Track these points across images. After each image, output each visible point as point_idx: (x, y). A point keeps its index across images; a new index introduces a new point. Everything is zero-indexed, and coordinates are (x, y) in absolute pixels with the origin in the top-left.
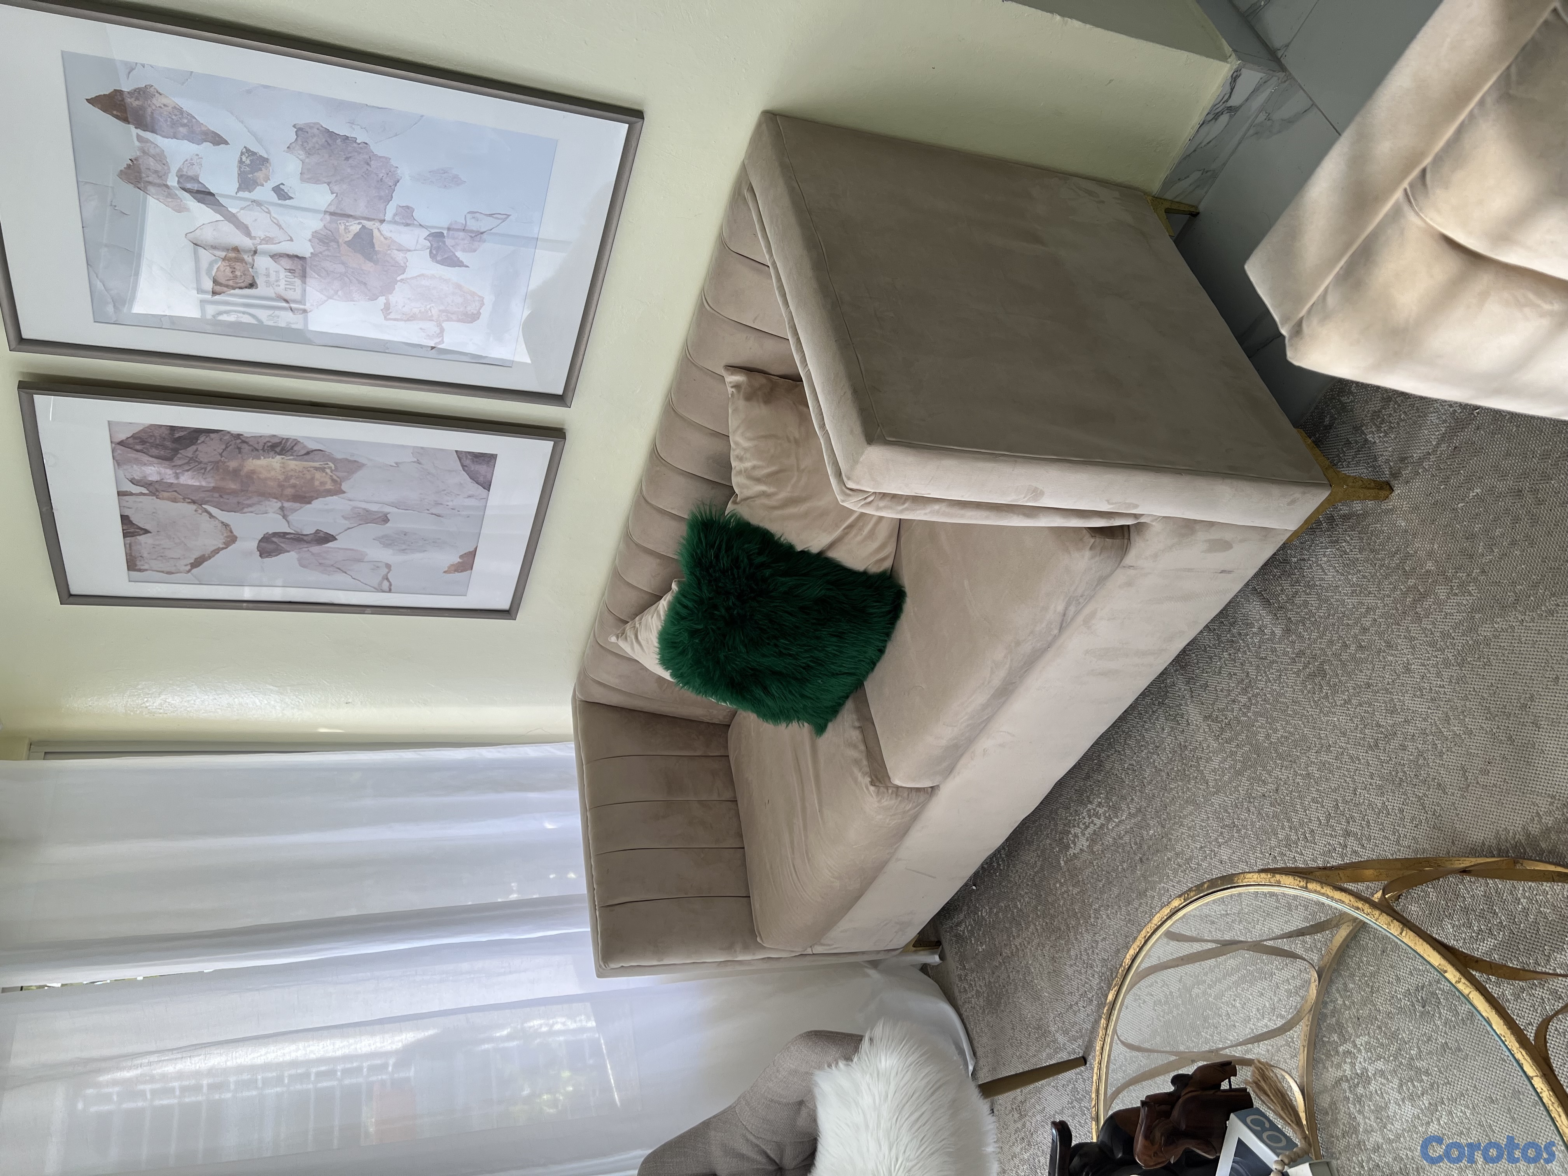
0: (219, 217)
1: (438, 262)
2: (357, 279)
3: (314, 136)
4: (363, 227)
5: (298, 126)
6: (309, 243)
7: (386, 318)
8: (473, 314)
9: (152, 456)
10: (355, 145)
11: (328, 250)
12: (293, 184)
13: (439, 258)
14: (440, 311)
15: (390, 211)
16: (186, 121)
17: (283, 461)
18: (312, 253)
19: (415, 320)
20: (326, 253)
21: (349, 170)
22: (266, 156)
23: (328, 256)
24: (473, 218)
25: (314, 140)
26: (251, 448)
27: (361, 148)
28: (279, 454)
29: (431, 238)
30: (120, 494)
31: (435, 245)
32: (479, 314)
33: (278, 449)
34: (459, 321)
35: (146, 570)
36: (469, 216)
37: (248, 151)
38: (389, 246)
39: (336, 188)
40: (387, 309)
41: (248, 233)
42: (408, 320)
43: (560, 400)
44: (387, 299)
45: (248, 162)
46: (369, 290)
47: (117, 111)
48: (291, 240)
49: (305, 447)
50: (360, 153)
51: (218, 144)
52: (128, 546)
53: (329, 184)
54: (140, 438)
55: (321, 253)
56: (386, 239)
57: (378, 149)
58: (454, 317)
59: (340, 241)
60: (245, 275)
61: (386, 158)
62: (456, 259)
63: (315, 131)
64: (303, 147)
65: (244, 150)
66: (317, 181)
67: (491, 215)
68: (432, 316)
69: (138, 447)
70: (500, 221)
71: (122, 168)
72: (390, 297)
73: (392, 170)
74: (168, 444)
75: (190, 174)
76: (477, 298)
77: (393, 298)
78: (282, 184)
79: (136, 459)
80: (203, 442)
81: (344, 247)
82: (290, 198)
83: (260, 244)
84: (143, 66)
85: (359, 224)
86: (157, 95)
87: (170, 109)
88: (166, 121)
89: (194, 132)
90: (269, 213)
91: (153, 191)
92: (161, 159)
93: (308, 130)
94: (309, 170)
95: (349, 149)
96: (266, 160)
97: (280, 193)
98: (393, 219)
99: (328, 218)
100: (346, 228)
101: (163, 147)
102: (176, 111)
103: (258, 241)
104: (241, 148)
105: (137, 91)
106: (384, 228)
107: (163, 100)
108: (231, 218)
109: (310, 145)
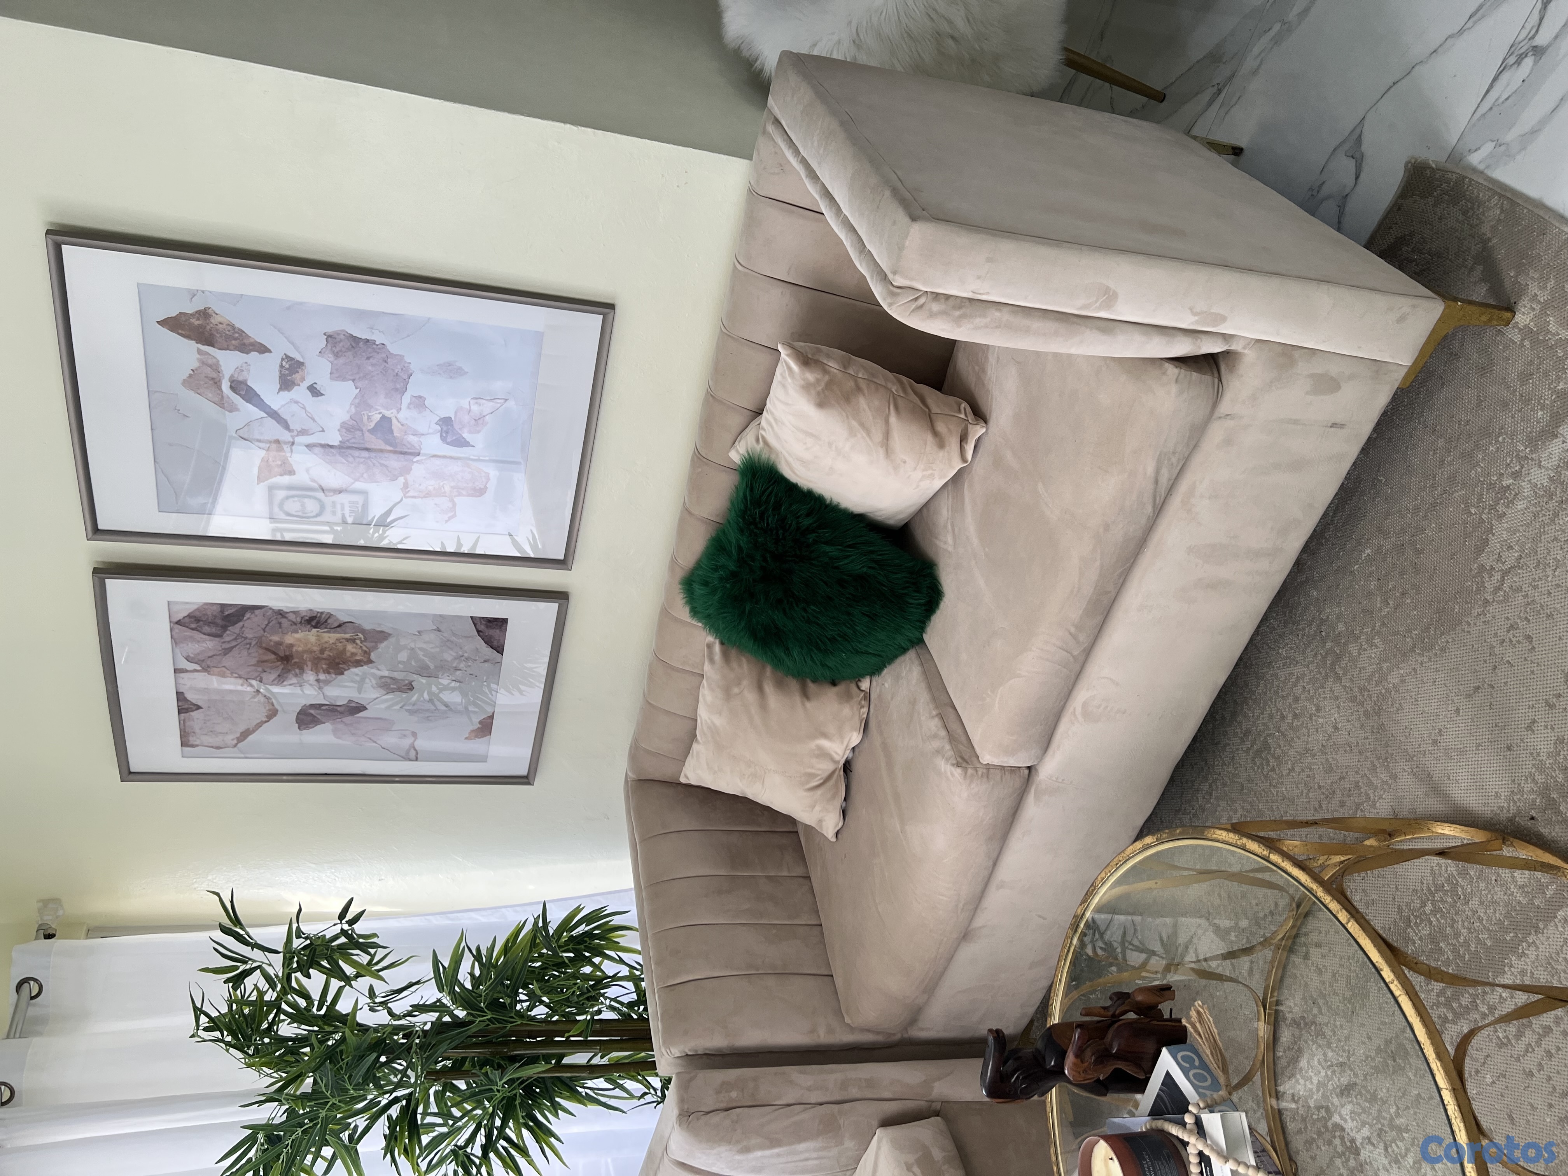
0: (263, 414)
1: (448, 444)
2: (379, 462)
3: (341, 341)
4: (384, 416)
5: (328, 334)
6: (338, 433)
7: (405, 496)
8: (481, 489)
9: (205, 634)
10: (375, 346)
11: (354, 438)
12: (323, 381)
13: (449, 440)
14: (452, 487)
15: (406, 399)
16: (237, 335)
17: (319, 634)
18: (340, 442)
19: (430, 496)
20: (353, 440)
21: (370, 368)
22: (301, 360)
23: (354, 443)
24: (476, 403)
25: (341, 344)
26: (290, 623)
27: (379, 349)
28: (315, 627)
29: (441, 423)
30: (177, 671)
31: (444, 429)
32: (486, 488)
33: (314, 623)
34: (468, 495)
35: (197, 746)
36: (473, 402)
37: (288, 358)
38: (406, 431)
39: (359, 384)
40: (406, 486)
41: (286, 426)
42: (425, 497)
43: (563, 564)
44: (406, 479)
45: (287, 366)
46: (390, 472)
47: (182, 330)
48: (323, 431)
49: (337, 619)
50: (378, 353)
51: (263, 352)
52: (182, 722)
53: (353, 380)
54: (195, 617)
55: (347, 441)
56: (403, 425)
57: (393, 348)
58: (464, 492)
59: (364, 429)
60: (284, 463)
61: (401, 356)
62: (463, 440)
63: (342, 337)
64: (332, 351)
65: (284, 357)
67: (491, 400)
68: (445, 492)
69: (193, 626)
70: (500, 405)
71: (185, 378)
72: (408, 477)
73: (406, 365)
74: (219, 621)
75: (241, 379)
76: (483, 475)
77: (410, 478)
78: (316, 383)
79: (191, 637)
80: (248, 618)
81: (367, 435)
82: (322, 395)
83: (297, 435)
84: (203, 292)
85: (380, 413)
86: (214, 315)
87: (224, 326)
88: (221, 336)
89: (244, 344)
90: (304, 408)
91: (210, 395)
92: (216, 367)
93: (336, 336)
94: (337, 370)
95: (370, 350)
96: (302, 364)
97: (314, 391)
98: (408, 408)
99: (353, 410)
100: (369, 418)
101: (218, 358)
102: (229, 328)
103: (295, 433)
104: (282, 355)
105: (198, 312)
106: (401, 416)
107: (218, 319)
108: (274, 415)
109: (338, 349)
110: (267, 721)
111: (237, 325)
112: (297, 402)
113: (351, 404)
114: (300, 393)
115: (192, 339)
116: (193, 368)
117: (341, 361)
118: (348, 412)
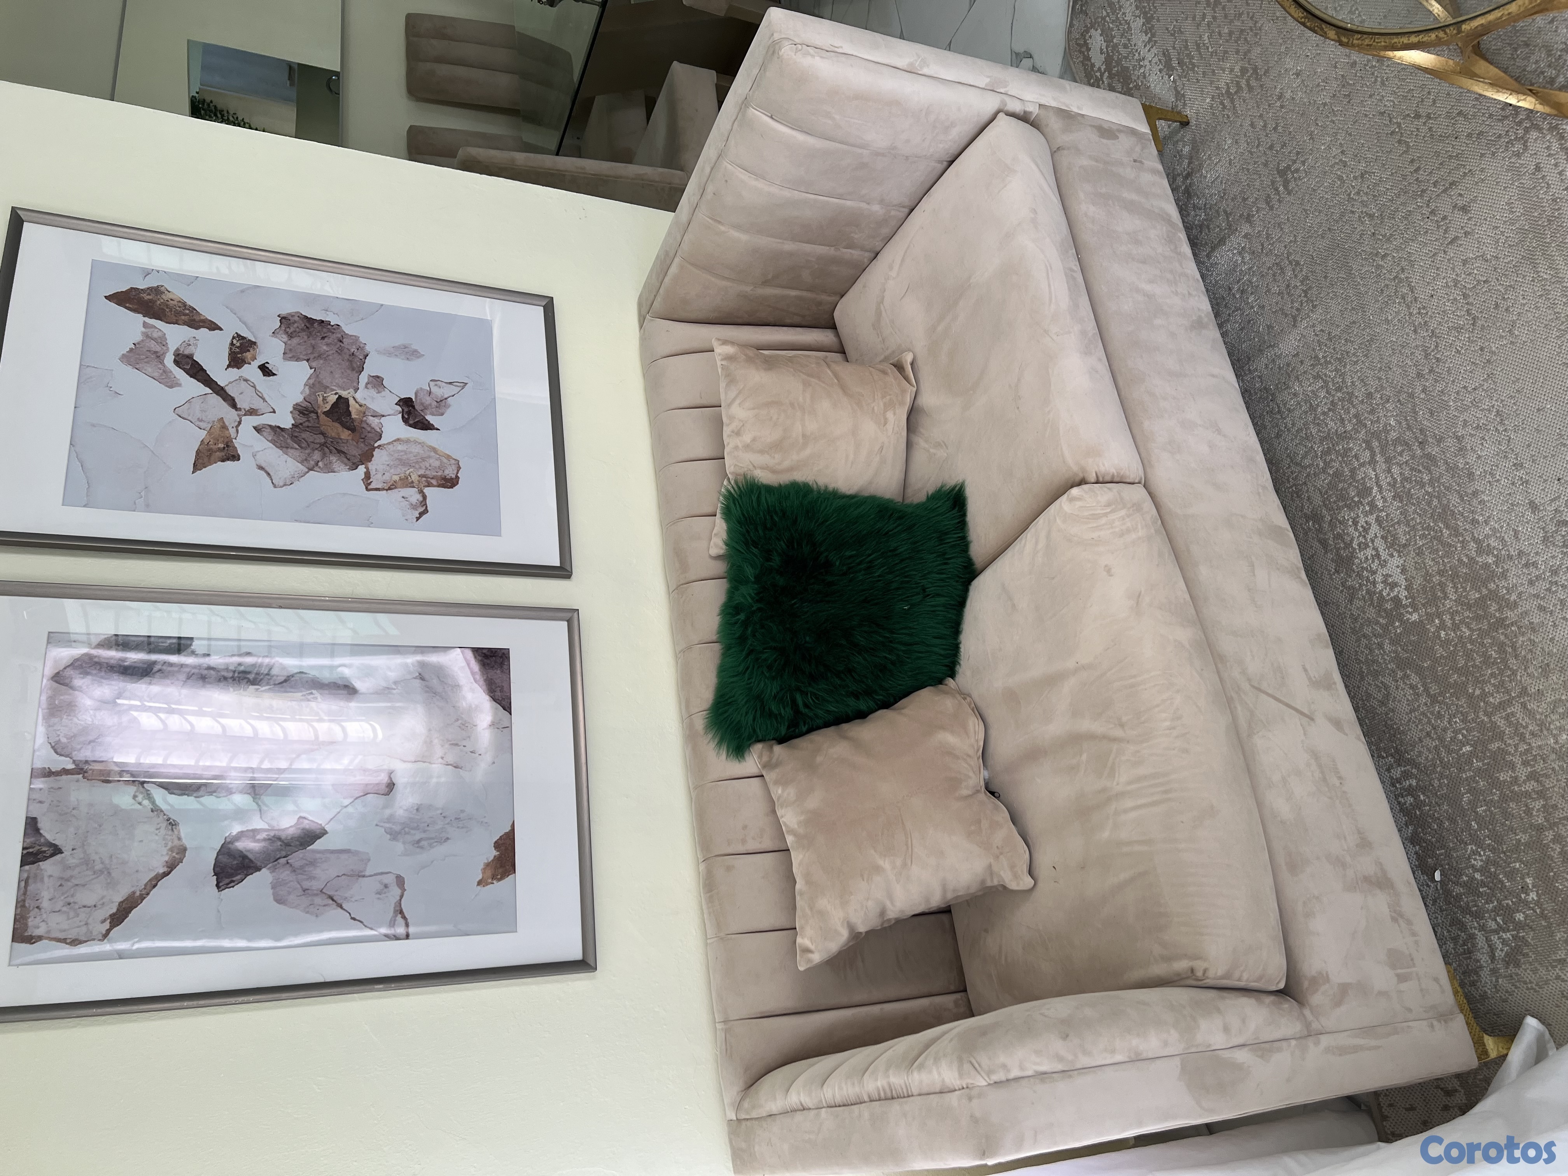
0: (208, 391)
1: (410, 426)
2: (336, 449)
3: (295, 322)
4: (340, 397)
5: (281, 316)
6: (291, 415)
7: (367, 489)
8: (452, 479)
10: (329, 327)
11: (308, 421)
12: (275, 361)
13: (411, 422)
14: (419, 476)
15: (364, 378)
16: (188, 312)
17: (258, 693)
18: (293, 425)
19: (396, 488)
20: (307, 424)
21: (325, 347)
22: (254, 340)
23: (308, 427)
24: (436, 385)
25: (296, 325)
27: (334, 329)
28: (253, 684)
29: (401, 404)
30: (37, 774)
31: (406, 410)
32: (457, 478)
33: (251, 677)
34: (439, 486)
35: (40, 938)
36: (432, 384)
37: (239, 337)
38: (364, 413)
39: (314, 364)
40: (368, 476)
41: (233, 404)
42: (390, 489)
43: (561, 571)
44: (367, 468)
45: (238, 344)
46: (349, 460)
47: (130, 304)
48: (274, 412)
50: (333, 333)
51: (214, 330)
52: (23, 885)
53: (308, 360)
55: (301, 424)
56: (361, 406)
57: (348, 329)
58: (434, 482)
59: (319, 411)
60: (228, 446)
61: (355, 336)
62: (426, 422)
63: (296, 318)
64: (286, 333)
65: (236, 335)
66: (298, 359)
67: (450, 383)
68: (412, 482)
70: (460, 388)
71: (125, 352)
72: (370, 465)
73: (362, 345)
75: (187, 352)
76: (453, 462)
77: (372, 466)
78: (267, 363)
81: (323, 417)
82: (274, 374)
83: (245, 415)
84: (158, 272)
85: (336, 394)
86: (166, 292)
87: (175, 303)
88: (171, 311)
89: (194, 320)
90: (254, 387)
91: (150, 370)
92: (162, 341)
93: (290, 318)
94: (290, 350)
95: (324, 330)
96: (255, 343)
97: (265, 370)
98: (366, 387)
99: (307, 391)
100: (324, 399)
101: (165, 332)
102: (180, 304)
103: (243, 412)
104: (233, 333)
105: (151, 289)
106: (358, 396)
107: (171, 296)
108: (219, 391)
109: (292, 329)
110: (165, 874)
111: (190, 303)
112: (246, 380)
113: (305, 385)
114: (251, 371)
115: (139, 313)
116: (135, 342)
117: (295, 341)
118: (301, 393)
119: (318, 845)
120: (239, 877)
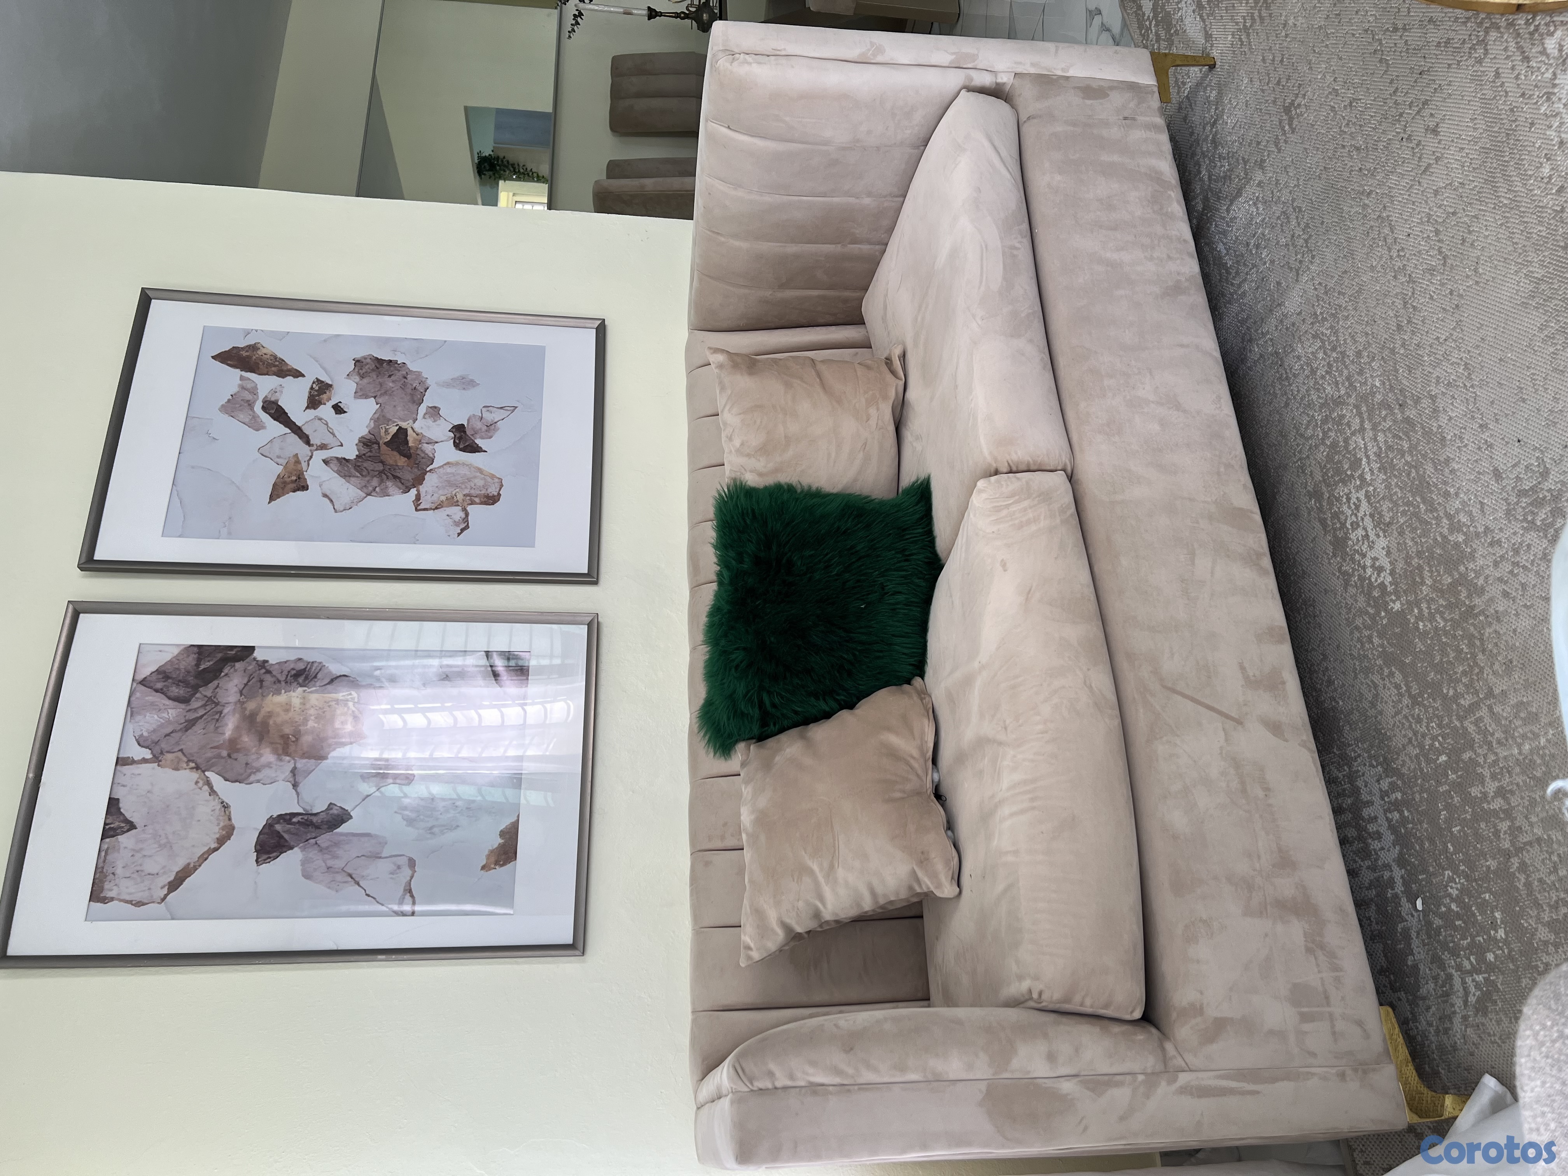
0: (288, 431)
1: (461, 450)
2: (393, 475)
3: (367, 364)
4: (400, 428)
5: (356, 359)
6: (356, 447)
7: (416, 510)
8: (494, 496)
9: (169, 698)
10: (396, 365)
11: (371, 451)
12: (347, 400)
13: (461, 446)
14: (464, 495)
15: (422, 409)
16: (277, 363)
17: (306, 694)
18: (357, 456)
19: (442, 507)
20: (369, 454)
21: (391, 384)
22: (330, 383)
23: (370, 457)
24: (488, 411)
25: (368, 366)
26: (273, 679)
27: (401, 367)
28: (301, 686)
29: (454, 430)
30: (121, 762)
31: (458, 435)
32: (499, 495)
33: (301, 680)
34: (482, 503)
35: (112, 899)
36: (484, 410)
38: (420, 441)
39: (380, 400)
40: (418, 497)
41: (307, 440)
42: (436, 508)
43: (587, 578)
44: (418, 491)
45: (317, 388)
46: (403, 484)
47: (230, 360)
48: (342, 445)
49: (330, 672)
50: (399, 371)
51: (297, 377)
52: (103, 854)
53: (375, 397)
54: (164, 672)
55: (364, 455)
56: (417, 435)
57: (412, 366)
58: (477, 500)
59: (381, 442)
60: (299, 478)
61: (419, 372)
62: (475, 446)
63: (368, 360)
64: (359, 374)
65: (316, 380)
66: (366, 397)
67: (501, 408)
68: (458, 501)
69: (159, 685)
70: (510, 412)
71: (223, 403)
72: (421, 487)
73: (423, 380)
74: (190, 679)
75: (273, 399)
76: (497, 480)
77: (423, 488)
78: (340, 402)
79: (152, 704)
80: (226, 675)
81: (384, 448)
82: (345, 412)
83: (317, 450)
84: (256, 331)
85: (397, 426)
86: (261, 348)
87: (268, 356)
88: (264, 364)
89: (282, 370)
90: (327, 424)
91: (242, 416)
92: (254, 391)
93: (363, 360)
94: (361, 389)
95: (392, 368)
96: (331, 386)
97: (338, 409)
98: (424, 418)
99: (372, 425)
100: (386, 431)
101: (257, 382)
102: (272, 358)
103: (315, 447)
104: (313, 379)
105: (249, 346)
106: (416, 426)
107: (264, 351)
108: (296, 430)
109: (364, 370)
110: (216, 849)
111: (280, 355)
112: (320, 419)
113: (371, 419)
114: (326, 411)
115: (237, 368)
116: (233, 393)
117: (365, 381)
118: (367, 427)
119: (344, 828)
120: (275, 854)
